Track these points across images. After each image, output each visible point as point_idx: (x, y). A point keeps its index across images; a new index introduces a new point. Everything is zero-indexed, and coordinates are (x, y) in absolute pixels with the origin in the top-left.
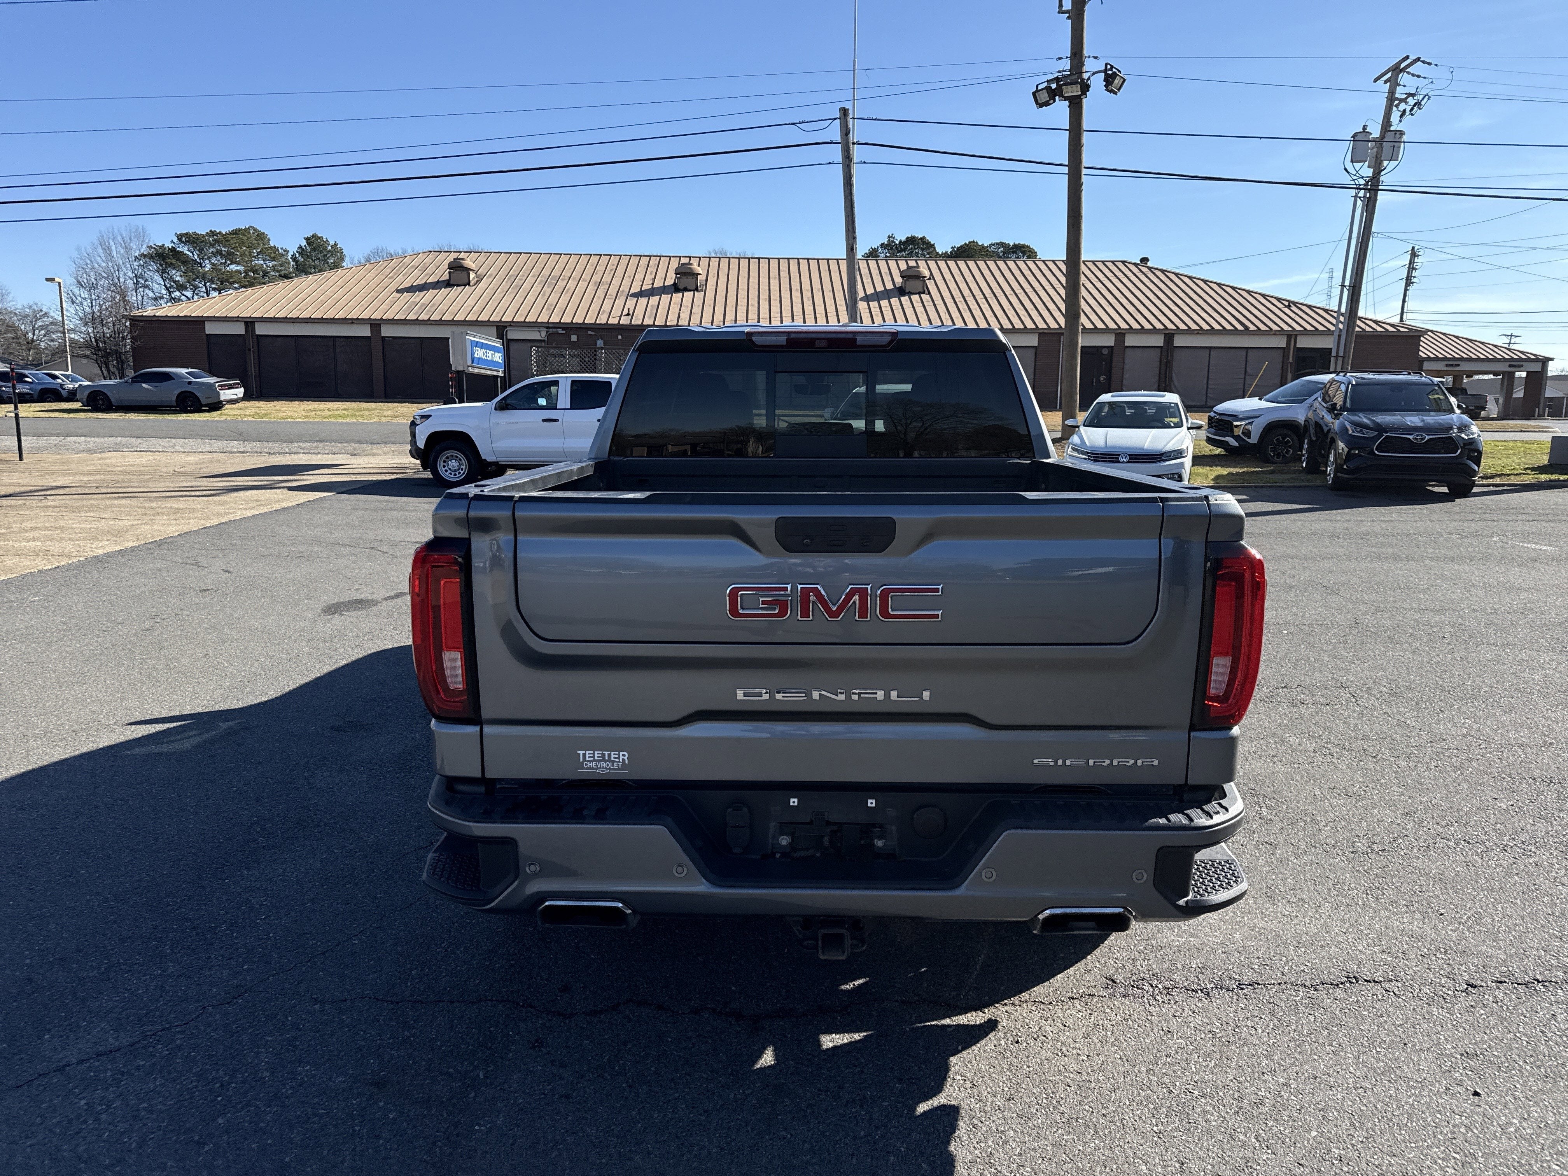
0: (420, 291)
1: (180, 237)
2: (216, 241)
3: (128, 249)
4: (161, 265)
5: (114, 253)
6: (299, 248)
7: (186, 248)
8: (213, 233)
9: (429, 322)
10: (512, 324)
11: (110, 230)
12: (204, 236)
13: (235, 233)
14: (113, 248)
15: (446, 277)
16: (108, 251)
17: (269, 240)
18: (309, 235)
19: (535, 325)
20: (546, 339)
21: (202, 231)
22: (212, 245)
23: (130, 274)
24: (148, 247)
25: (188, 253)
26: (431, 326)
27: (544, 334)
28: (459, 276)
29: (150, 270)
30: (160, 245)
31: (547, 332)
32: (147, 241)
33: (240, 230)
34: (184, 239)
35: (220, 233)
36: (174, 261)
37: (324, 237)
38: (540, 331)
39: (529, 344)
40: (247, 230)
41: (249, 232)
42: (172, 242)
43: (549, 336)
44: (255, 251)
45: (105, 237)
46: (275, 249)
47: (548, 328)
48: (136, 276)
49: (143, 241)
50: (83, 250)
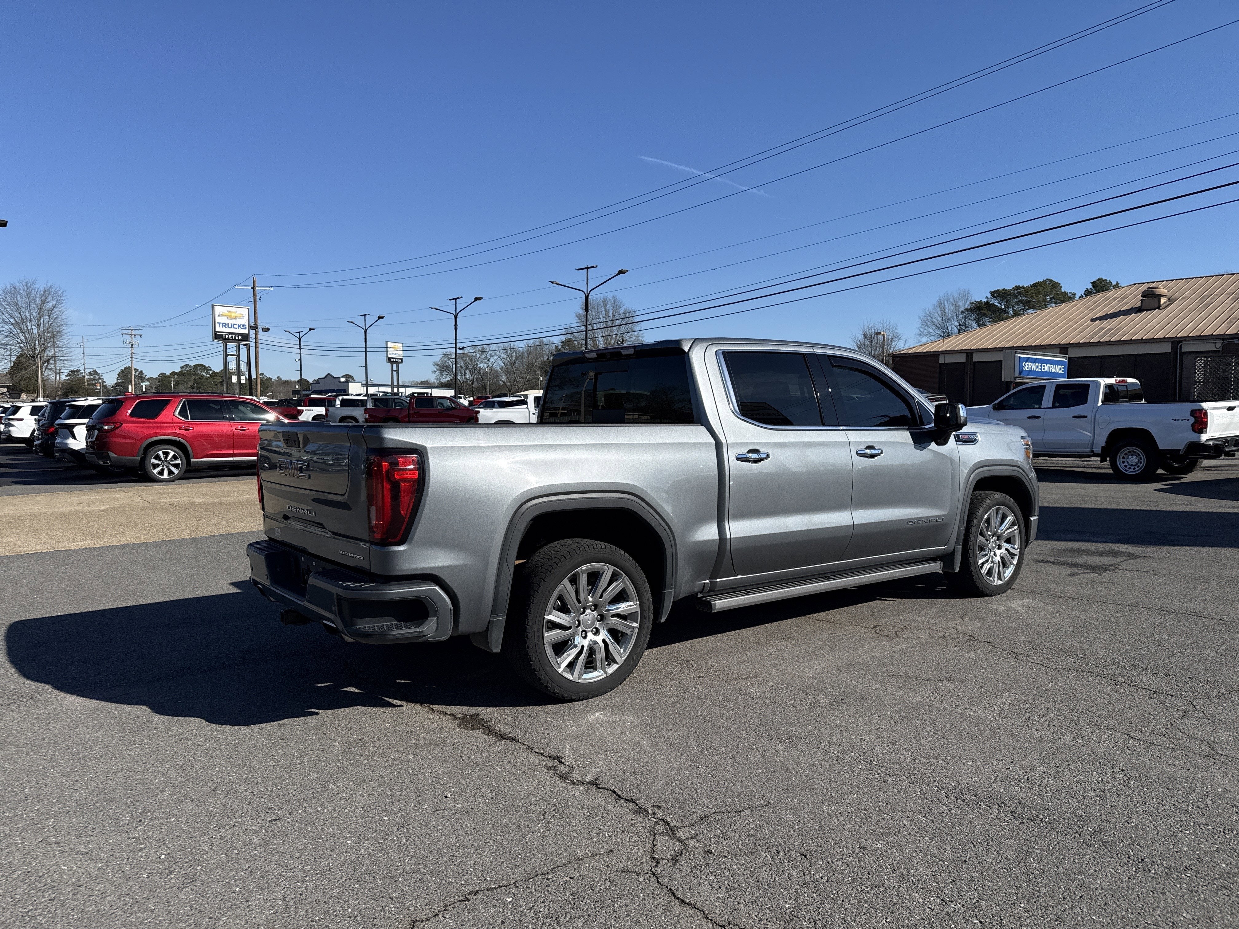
0: (1111, 318)
1: (992, 293)
2: (1019, 293)
3: (956, 306)
4: (978, 315)
5: (947, 310)
6: (1085, 291)
7: (997, 301)
8: (1017, 288)
9: (1109, 343)
10: (1187, 339)
11: (946, 295)
12: (1009, 291)
13: (1034, 285)
14: (947, 307)
15: (1139, 304)
16: (943, 309)
17: (1061, 287)
18: (1095, 279)
19: (1211, 338)
20: (1220, 349)
21: (1009, 287)
22: (1016, 297)
23: (956, 324)
24: (971, 303)
25: (997, 304)
26: (1111, 346)
27: (1219, 345)
28: (1152, 302)
29: (970, 319)
30: (979, 301)
31: (1223, 343)
32: (970, 299)
33: (1038, 283)
34: (995, 295)
35: (1023, 287)
36: (986, 311)
37: (1108, 280)
38: (1215, 343)
39: (1194, 356)
40: (1044, 282)
41: (1046, 284)
42: (987, 298)
43: (1224, 346)
44: (1048, 298)
45: (942, 299)
46: (1066, 293)
47: (1223, 339)
48: (960, 325)
49: (967, 299)
50: (927, 310)
